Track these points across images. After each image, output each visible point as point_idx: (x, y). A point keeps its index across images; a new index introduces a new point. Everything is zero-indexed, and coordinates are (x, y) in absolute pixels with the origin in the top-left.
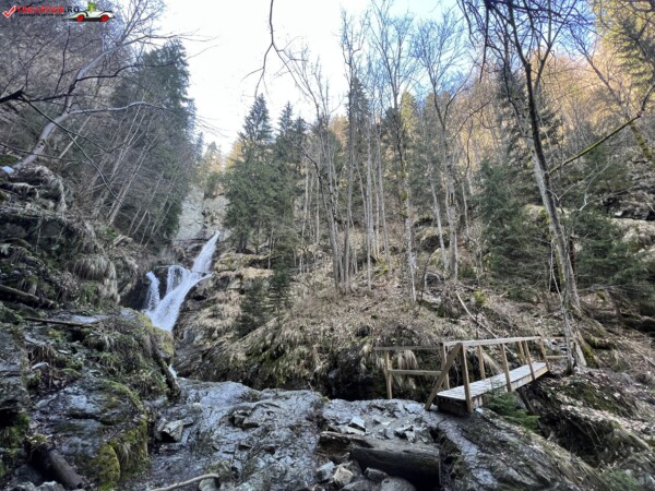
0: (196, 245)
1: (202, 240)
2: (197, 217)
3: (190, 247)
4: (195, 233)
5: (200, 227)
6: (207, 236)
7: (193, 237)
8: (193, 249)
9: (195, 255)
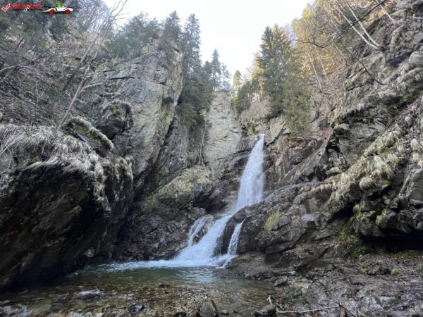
0: (238, 158)
1: (245, 151)
2: (231, 126)
3: (231, 164)
4: (234, 146)
5: (238, 137)
6: (250, 144)
7: (234, 151)
8: (236, 166)
9: (240, 173)
